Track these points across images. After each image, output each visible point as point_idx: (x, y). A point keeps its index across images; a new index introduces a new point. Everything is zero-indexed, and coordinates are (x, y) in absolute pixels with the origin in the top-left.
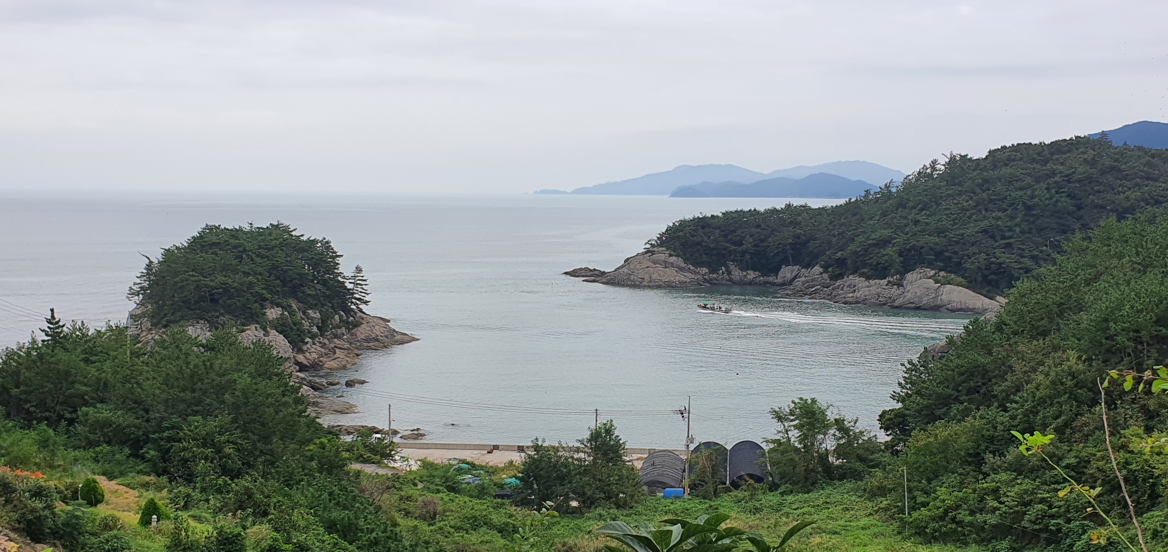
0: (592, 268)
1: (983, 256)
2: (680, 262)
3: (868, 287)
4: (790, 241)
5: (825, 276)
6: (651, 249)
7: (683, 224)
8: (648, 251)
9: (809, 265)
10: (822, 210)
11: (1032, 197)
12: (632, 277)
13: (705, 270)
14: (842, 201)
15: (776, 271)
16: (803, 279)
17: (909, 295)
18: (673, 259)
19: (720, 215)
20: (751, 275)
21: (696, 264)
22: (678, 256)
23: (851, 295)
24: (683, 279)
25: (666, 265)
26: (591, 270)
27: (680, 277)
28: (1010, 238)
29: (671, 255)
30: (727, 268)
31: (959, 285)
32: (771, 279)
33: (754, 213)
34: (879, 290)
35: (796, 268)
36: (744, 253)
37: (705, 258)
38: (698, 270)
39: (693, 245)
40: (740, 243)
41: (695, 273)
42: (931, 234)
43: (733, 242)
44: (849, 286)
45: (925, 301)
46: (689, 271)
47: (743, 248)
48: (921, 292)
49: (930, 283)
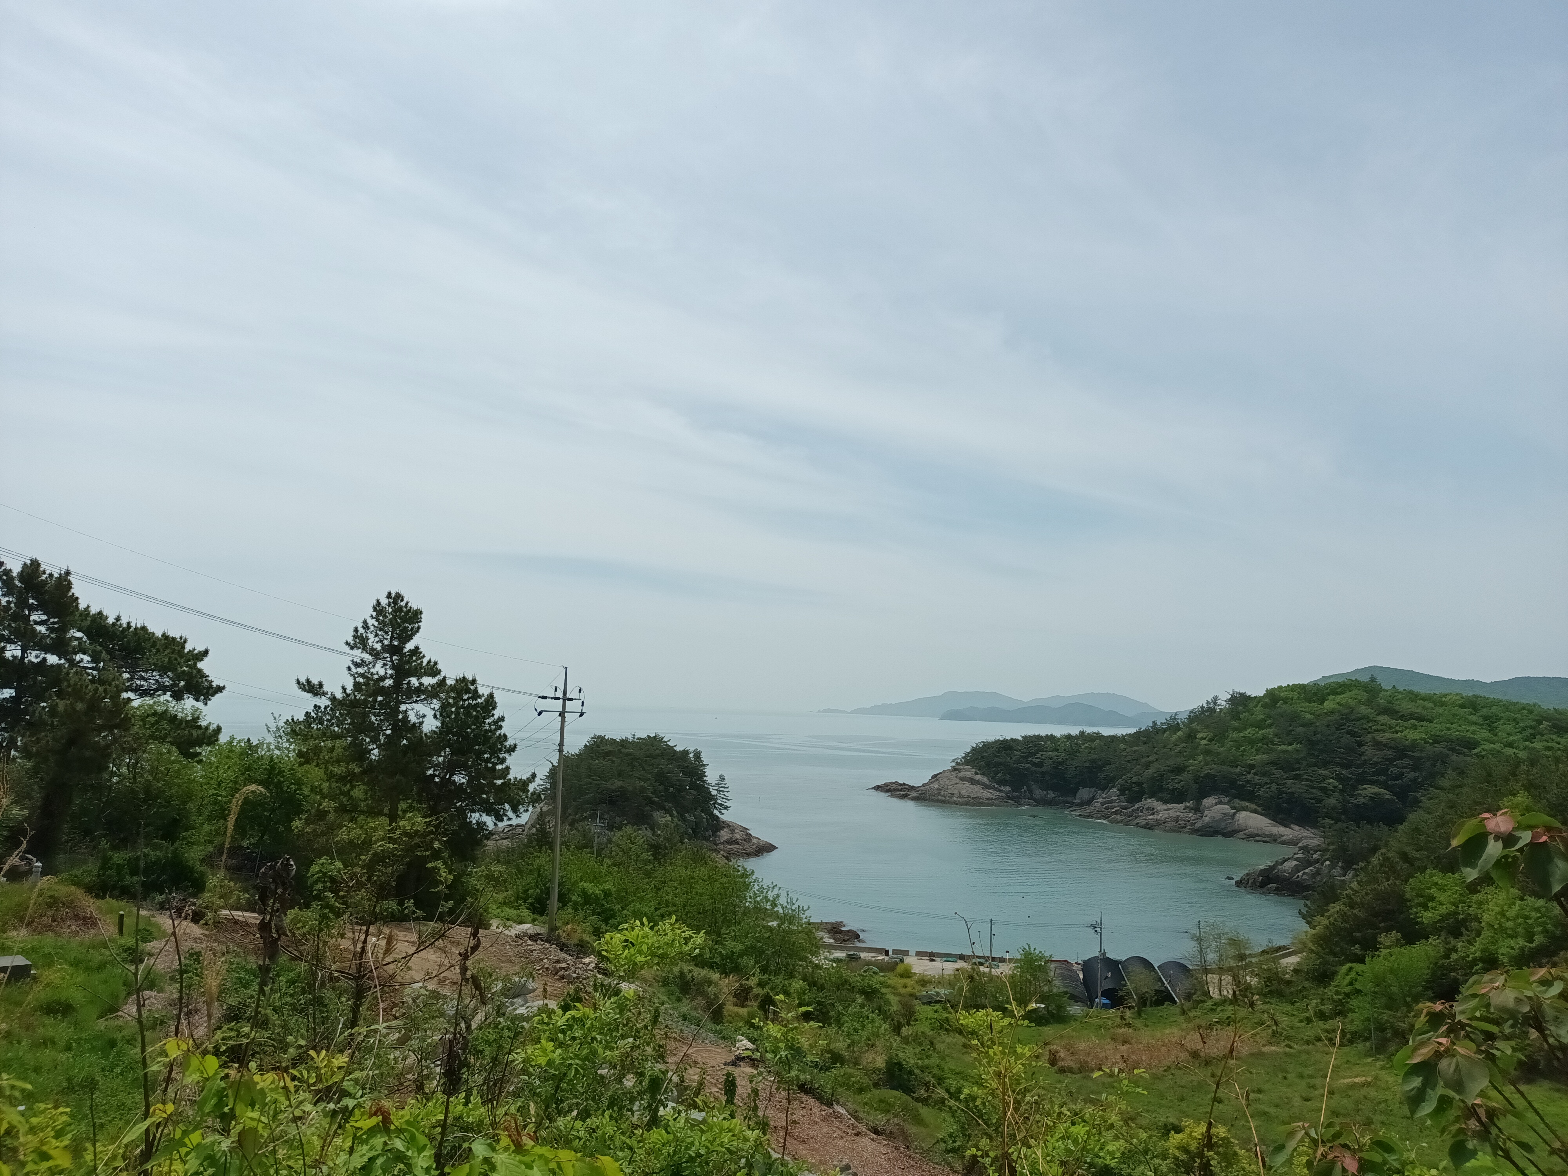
0: (901, 782)
1: (1274, 786)
2: (985, 780)
3: (1167, 810)
4: (1087, 765)
5: (1122, 798)
6: (957, 767)
7: (987, 746)
8: (954, 769)
9: (1104, 788)
10: (1113, 738)
11: (1315, 733)
12: (942, 792)
13: (1008, 789)
14: (1132, 731)
15: (1074, 792)
16: (1100, 800)
17: (1206, 820)
18: (978, 777)
19: (1020, 738)
20: (1051, 795)
21: (1001, 782)
22: (983, 774)
23: (1151, 817)
24: (989, 795)
25: (973, 782)
26: (901, 785)
27: (987, 794)
28: (1299, 769)
29: (976, 773)
30: (1028, 787)
31: (1255, 811)
32: (1070, 799)
33: (1051, 738)
34: (1178, 814)
35: (1093, 790)
36: (1044, 774)
37: (1008, 777)
38: (1002, 788)
39: (997, 765)
40: (1040, 765)
41: (1000, 791)
42: (1223, 763)
43: (1034, 764)
44: (1148, 809)
45: (1223, 825)
46: (994, 788)
47: (1043, 769)
48: (1218, 816)
49: (1226, 808)
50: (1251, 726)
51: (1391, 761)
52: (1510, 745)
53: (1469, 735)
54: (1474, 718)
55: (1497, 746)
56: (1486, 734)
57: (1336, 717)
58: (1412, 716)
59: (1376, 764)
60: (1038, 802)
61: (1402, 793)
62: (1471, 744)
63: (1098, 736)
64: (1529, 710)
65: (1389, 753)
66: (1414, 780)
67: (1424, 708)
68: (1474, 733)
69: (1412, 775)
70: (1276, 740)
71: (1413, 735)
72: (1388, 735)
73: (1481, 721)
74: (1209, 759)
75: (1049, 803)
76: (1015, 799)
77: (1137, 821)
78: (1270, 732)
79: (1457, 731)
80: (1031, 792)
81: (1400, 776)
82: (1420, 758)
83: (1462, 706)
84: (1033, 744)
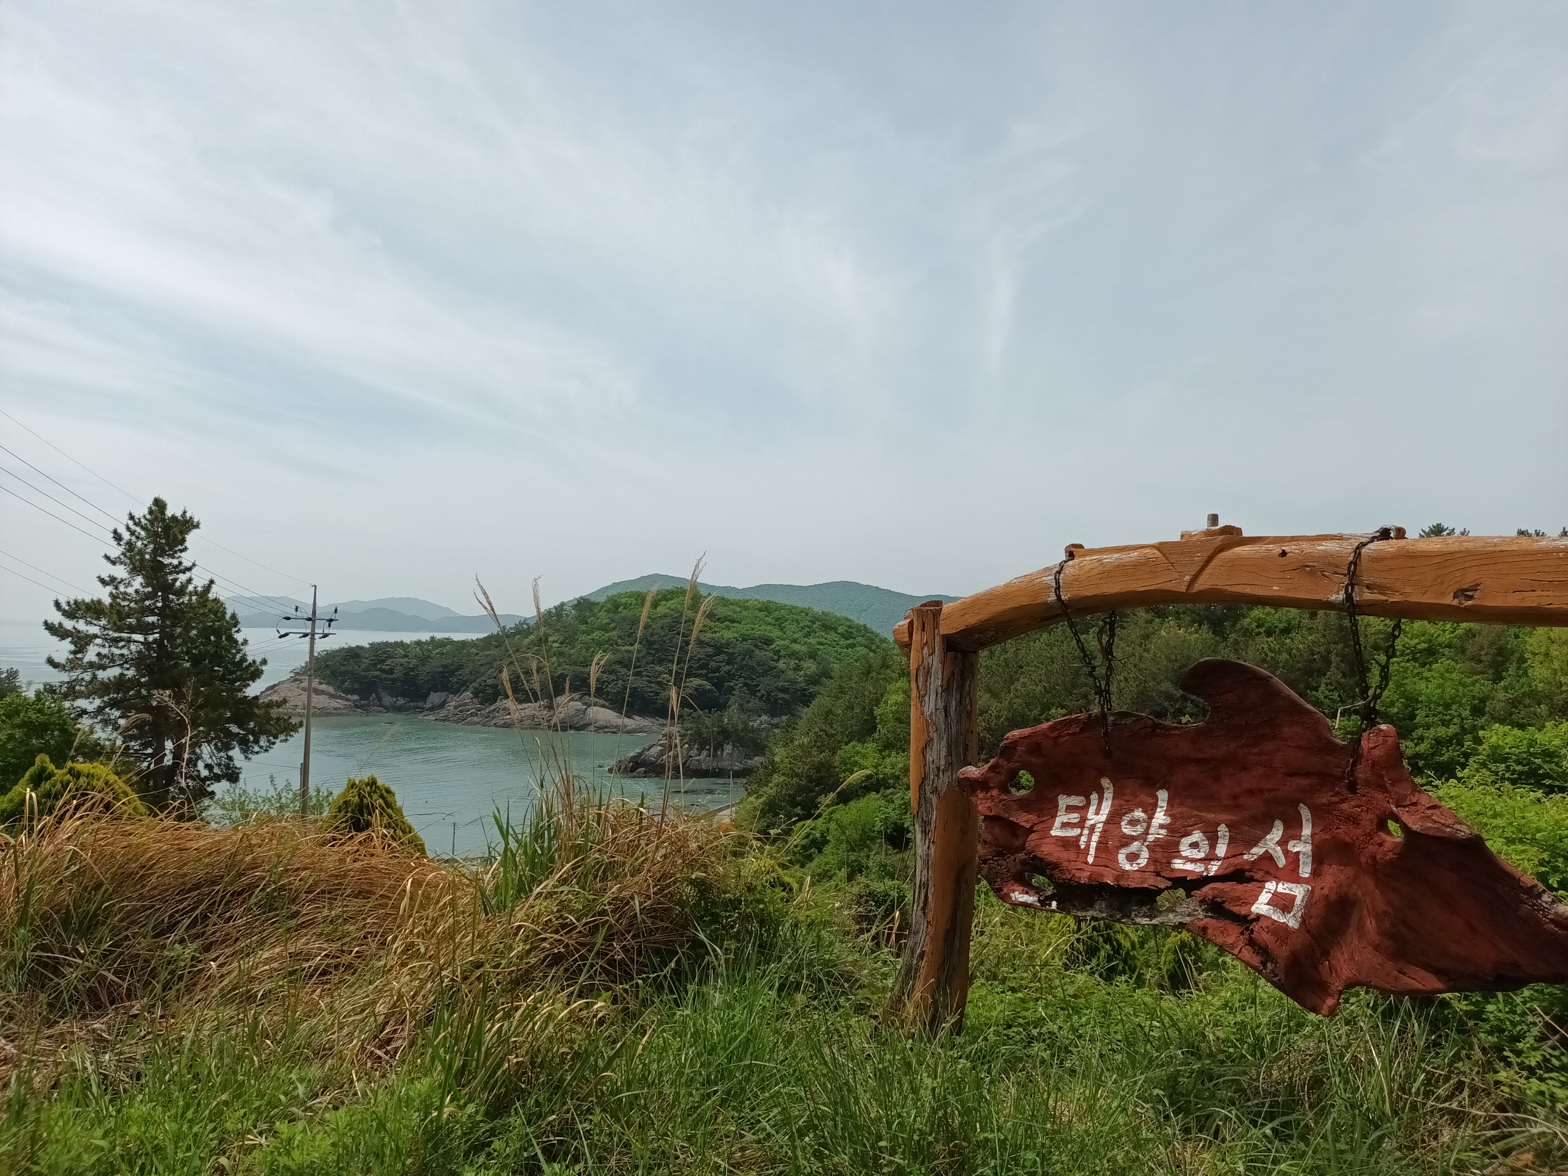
1: (620, 682)
2: (331, 689)
3: (522, 709)
4: (441, 670)
5: (476, 700)
6: (297, 677)
8: (295, 680)
9: (456, 692)
10: (464, 643)
11: (652, 635)
12: (284, 704)
13: (356, 697)
14: (481, 636)
15: (425, 697)
16: (453, 703)
17: (561, 716)
18: (323, 687)
19: (367, 646)
20: (401, 701)
21: (347, 691)
22: (329, 683)
23: (508, 717)
24: (336, 705)
25: (317, 692)
27: (334, 703)
28: (639, 666)
29: (321, 683)
30: (377, 694)
31: (603, 706)
32: (420, 704)
33: (401, 644)
34: (533, 712)
35: (444, 694)
36: (394, 680)
37: (356, 685)
38: (349, 696)
39: (343, 674)
40: (391, 672)
41: (347, 700)
42: (575, 664)
43: (383, 671)
44: (504, 709)
45: (575, 720)
46: (341, 698)
47: (394, 676)
48: (572, 712)
49: (579, 705)
50: (598, 629)
51: (711, 657)
52: (795, 641)
53: (767, 633)
54: (769, 620)
55: (786, 642)
56: (778, 633)
57: (669, 620)
58: (726, 619)
59: (700, 659)
60: (387, 709)
61: (718, 684)
62: (768, 641)
63: (449, 642)
64: (805, 612)
65: (709, 650)
66: (728, 673)
67: (734, 612)
68: (770, 631)
69: (727, 668)
70: (620, 641)
71: (728, 635)
72: (709, 635)
73: (773, 622)
74: (561, 660)
75: (400, 709)
76: (362, 707)
77: (494, 722)
78: (615, 633)
79: (760, 631)
80: (380, 700)
81: (717, 670)
82: (734, 653)
83: (760, 610)
84: (382, 652)
